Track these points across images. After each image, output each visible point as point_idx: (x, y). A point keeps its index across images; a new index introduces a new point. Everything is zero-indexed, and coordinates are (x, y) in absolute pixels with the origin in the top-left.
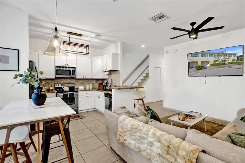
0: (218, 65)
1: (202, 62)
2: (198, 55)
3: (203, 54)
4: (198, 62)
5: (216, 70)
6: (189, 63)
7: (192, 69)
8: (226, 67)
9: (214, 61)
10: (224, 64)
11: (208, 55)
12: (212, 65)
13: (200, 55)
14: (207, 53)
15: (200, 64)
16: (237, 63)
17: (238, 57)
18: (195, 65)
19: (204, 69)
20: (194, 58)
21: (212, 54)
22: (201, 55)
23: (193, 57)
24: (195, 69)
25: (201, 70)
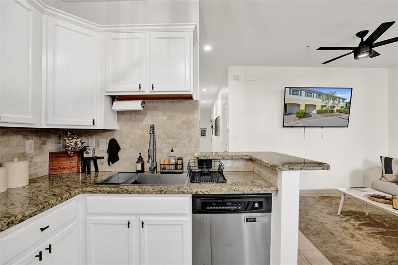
0: (326, 112)
1: (306, 106)
2: (301, 93)
3: (309, 91)
4: (300, 105)
5: (323, 119)
6: (285, 105)
7: (290, 116)
8: (333, 116)
9: (322, 106)
10: (332, 112)
11: (315, 94)
12: (319, 112)
13: (303, 93)
14: (314, 92)
15: (302, 108)
16: (345, 112)
17: (347, 103)
18: (296, 110)
19: (309, 117)
20: (295, 97)
21: (319, 95)
22: (306, 93)
23: (293, 94)
24: (295, 116)
25: (304, 119)
